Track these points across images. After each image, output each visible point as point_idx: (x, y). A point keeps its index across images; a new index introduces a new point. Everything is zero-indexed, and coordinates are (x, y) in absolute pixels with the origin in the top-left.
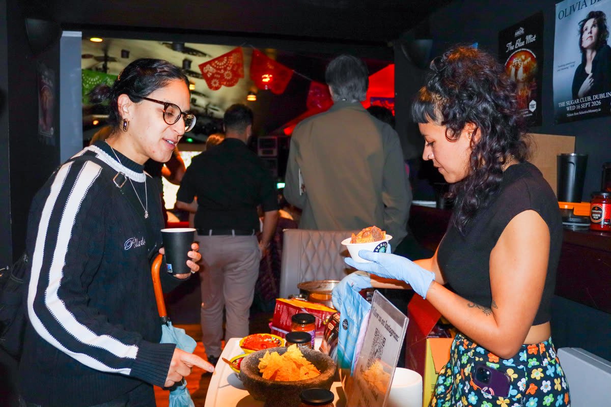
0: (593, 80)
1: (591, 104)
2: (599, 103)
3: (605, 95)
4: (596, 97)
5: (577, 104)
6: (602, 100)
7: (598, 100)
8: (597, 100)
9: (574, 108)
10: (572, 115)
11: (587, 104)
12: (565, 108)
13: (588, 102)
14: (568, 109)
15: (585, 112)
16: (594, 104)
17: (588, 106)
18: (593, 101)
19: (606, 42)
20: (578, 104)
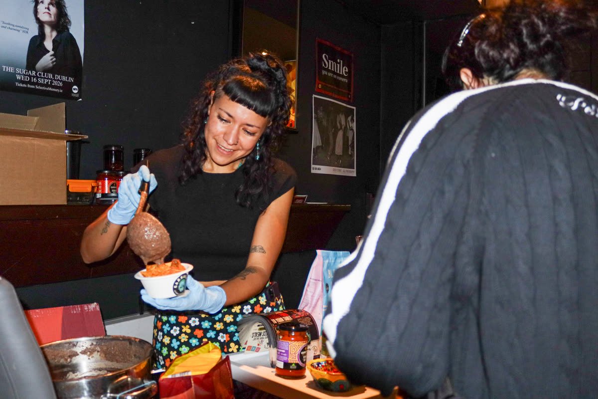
0: (54, 59)
1: (52, 82)
2: (61, 84)
3: (68, 79)
4: (59, 77)
5: (32, 76)
6: (64, 82)
7: (61, 81)
8: (58, 80)
9: (27, 79)
10: (25, 85)
11: (46, 81)
12: (14, 74)
13: (48, 79)
14: (18, 77)
15: (44, 88)
16: (55, 83)
17: (48, 83)
18: (55, 80)
19: (68, 29)
20: (34, 77)
